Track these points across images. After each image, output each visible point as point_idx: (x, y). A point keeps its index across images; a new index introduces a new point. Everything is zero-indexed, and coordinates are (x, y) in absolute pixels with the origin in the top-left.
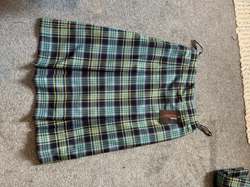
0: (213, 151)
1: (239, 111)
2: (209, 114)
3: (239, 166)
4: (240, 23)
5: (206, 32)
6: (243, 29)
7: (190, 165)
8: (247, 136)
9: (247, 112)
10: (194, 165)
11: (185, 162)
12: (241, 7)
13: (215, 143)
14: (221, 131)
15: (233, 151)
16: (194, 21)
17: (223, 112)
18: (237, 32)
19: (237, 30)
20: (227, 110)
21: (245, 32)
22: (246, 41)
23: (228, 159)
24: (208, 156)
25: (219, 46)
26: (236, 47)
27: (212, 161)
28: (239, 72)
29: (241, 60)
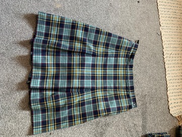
0: (144, 119)
1: (163, 88)
2: (141, 90)
3: (163, 131)
4: (162, 23)
5: (138, 27)
6: (165, 27)
7: (126, 131)
8: (169, 108)
9: (168, 89)
10: (130, 131)
11: (123, 128)
12: (163, 12)
13: (146, 113)
14: (150, 103)
15: (159, 119)
16: (130, 20)
17: (151, 88)
18: (161, 30)
19: (161, 28)
20: (154, 87)
21: (166, 30)
22: (167, 37)
23: (155, 126)
24: (141, 123)
25: (148, 39)
26: (160, 40)
27: (144, 127)
28: (162, 59)
29: (164, 50)
